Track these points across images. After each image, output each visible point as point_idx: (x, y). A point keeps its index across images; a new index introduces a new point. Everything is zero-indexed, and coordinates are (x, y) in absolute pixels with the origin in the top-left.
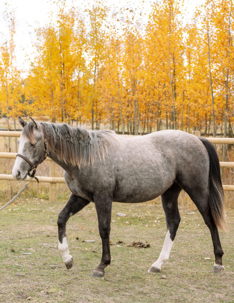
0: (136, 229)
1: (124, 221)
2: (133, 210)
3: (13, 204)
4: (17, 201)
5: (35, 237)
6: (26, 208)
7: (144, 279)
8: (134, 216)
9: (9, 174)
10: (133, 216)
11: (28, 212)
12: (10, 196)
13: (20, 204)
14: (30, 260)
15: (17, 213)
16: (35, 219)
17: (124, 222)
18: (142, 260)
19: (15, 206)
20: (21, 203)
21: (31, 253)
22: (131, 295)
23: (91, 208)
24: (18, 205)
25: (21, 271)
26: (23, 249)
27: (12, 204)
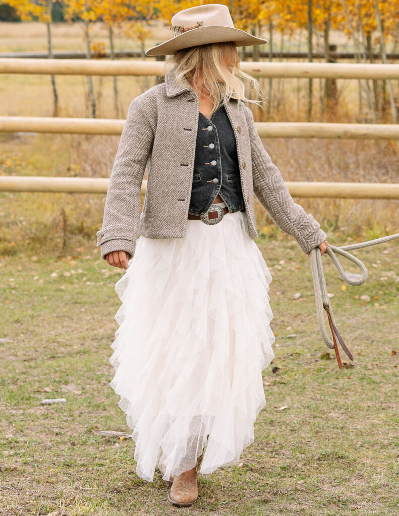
0: (379, 315)
1: (356, 294)
2: (385, 263)
3: (69, 258)
4: (79, 250)
5: (94, 350)
6: (100, 268)
7: (355, 461)
8: (386, 278)
9: (76, 176)
10: (382, 279)
11: (103, 280)
12: (59, 237)
13: (88, 257)
14: (53, 421)
15: (72, 283)
16: (112, 300)
17: (357, 297)
18: (364, 405)
19: (73, 263)
20: (91, 255)
21: (64, 400)
22: (303, 510)
23: (275, 262)
24: (82, 261)
25: (16, 454)
26: (47, 389)
27: (64, 259)
